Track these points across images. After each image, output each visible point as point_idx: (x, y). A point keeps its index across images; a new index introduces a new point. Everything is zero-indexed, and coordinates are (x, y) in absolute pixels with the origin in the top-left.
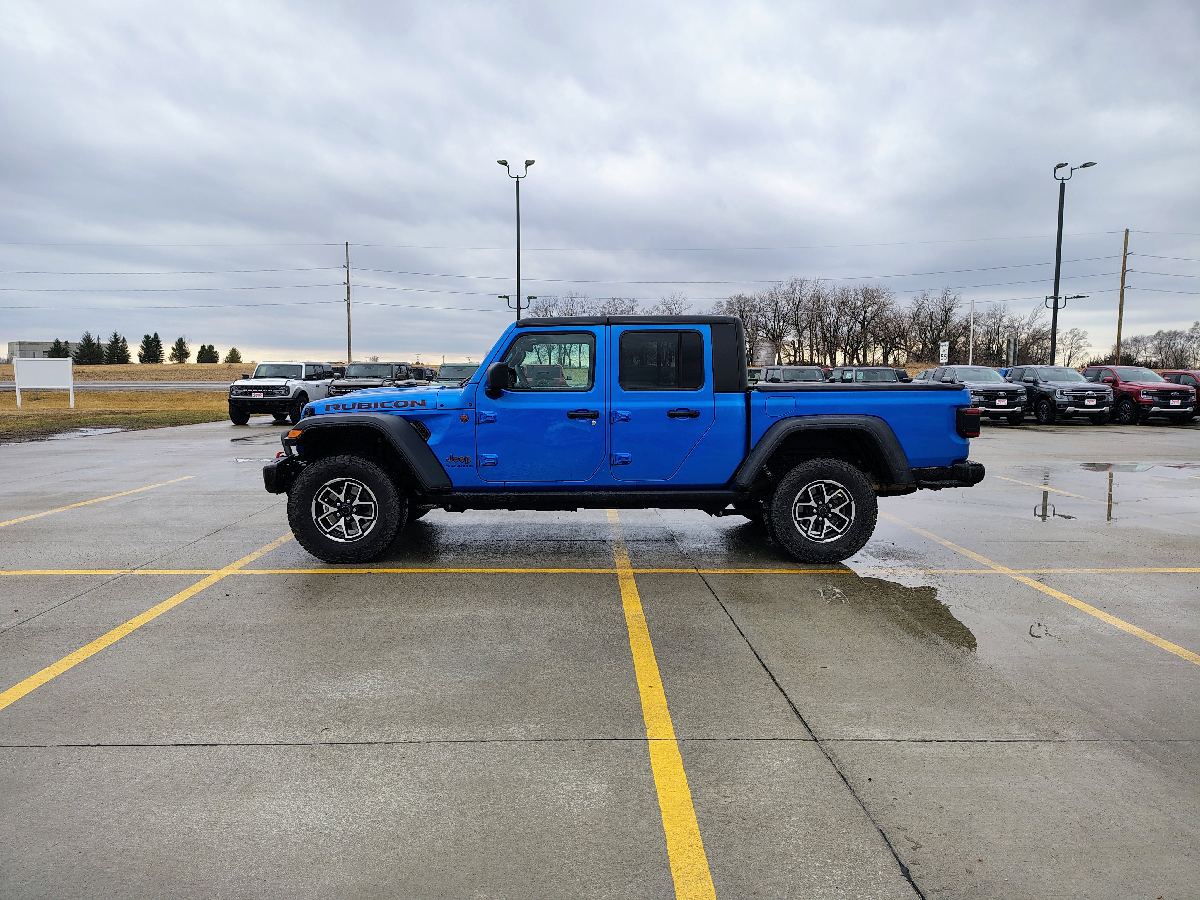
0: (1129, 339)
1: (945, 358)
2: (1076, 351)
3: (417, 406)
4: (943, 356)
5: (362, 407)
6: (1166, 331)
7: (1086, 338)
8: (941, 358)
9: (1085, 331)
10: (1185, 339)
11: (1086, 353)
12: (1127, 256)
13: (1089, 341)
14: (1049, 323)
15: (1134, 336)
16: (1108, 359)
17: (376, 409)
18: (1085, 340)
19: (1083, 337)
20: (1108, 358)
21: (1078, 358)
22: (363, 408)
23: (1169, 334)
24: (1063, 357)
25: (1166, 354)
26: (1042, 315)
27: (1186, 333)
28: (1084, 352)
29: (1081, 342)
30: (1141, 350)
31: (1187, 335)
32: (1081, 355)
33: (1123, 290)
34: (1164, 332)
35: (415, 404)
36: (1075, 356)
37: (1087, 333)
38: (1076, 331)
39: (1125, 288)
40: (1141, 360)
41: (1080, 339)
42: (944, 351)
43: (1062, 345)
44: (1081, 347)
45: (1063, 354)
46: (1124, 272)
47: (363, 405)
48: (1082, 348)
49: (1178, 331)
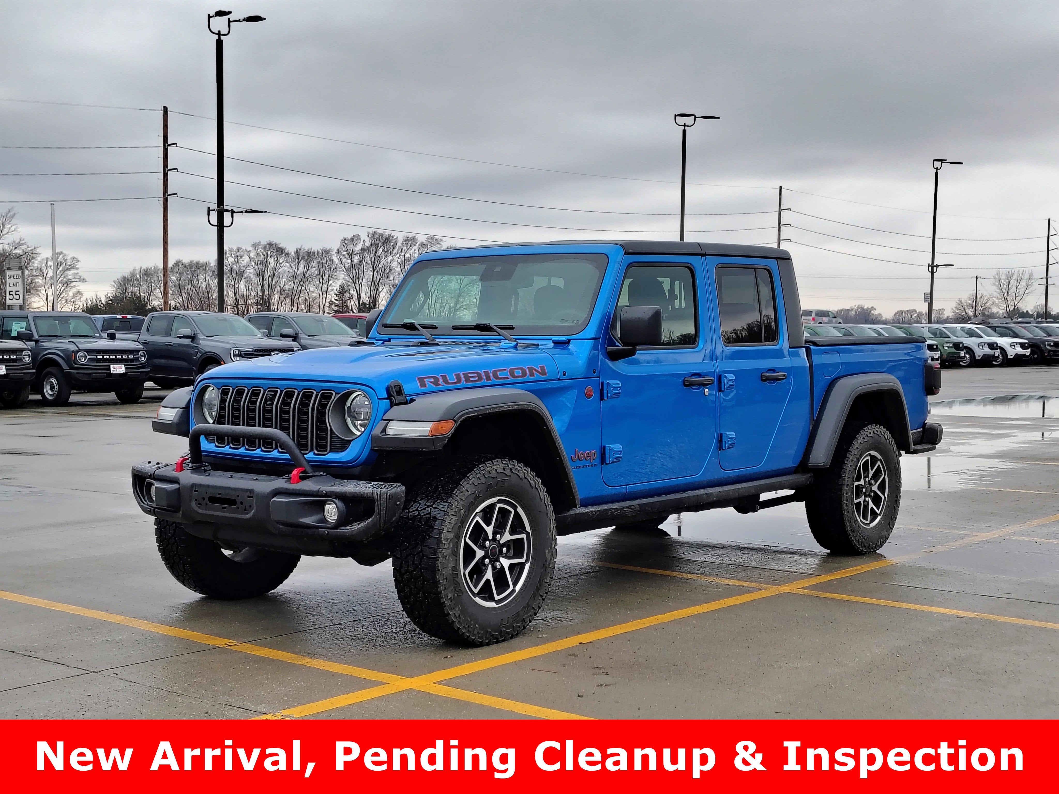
0: (138, 272)
1: (17, 297)
2: (63, 288)
3: (537, 376)
4: (14, 293)
5: (471, 379)
6: (186, 261)
7: (77, 269)
8: (8, 297)
9: (74, 258)
10: (211, 274)
11: (78, 292)
12: (169, 147)
13: (82, 273)
14: (23, 242)
15: (144, 267)
16: (111, 302)
17: (489, 383)
18: (76, 271)
19: (72, 267)
20: (110, 300)
21: (66, 300)
22: (472, 381)
23: (191, 264)
24: (44, 298)
25: (188, 294)
26: (13, 228)
27: (211, 265)
28: (74, 290)
29: (70, 274)
30: (155, 289)
31: (213, 269)
32: (71, 294)
33: (167, 199)
34: (184, 261)
35: (535, 372)
36: (61, 296)
37: (78, 261)
38: (61, 256)
39: (168, 195)
40: (156, 304)
41: (67, 270)
42: (14, 285)
43: (41, 278)
44: (71, 282)
45: (44, 292)
46: (166, 171)
47: (470, 375)
48: (73, 284)
49: (201, 261)
